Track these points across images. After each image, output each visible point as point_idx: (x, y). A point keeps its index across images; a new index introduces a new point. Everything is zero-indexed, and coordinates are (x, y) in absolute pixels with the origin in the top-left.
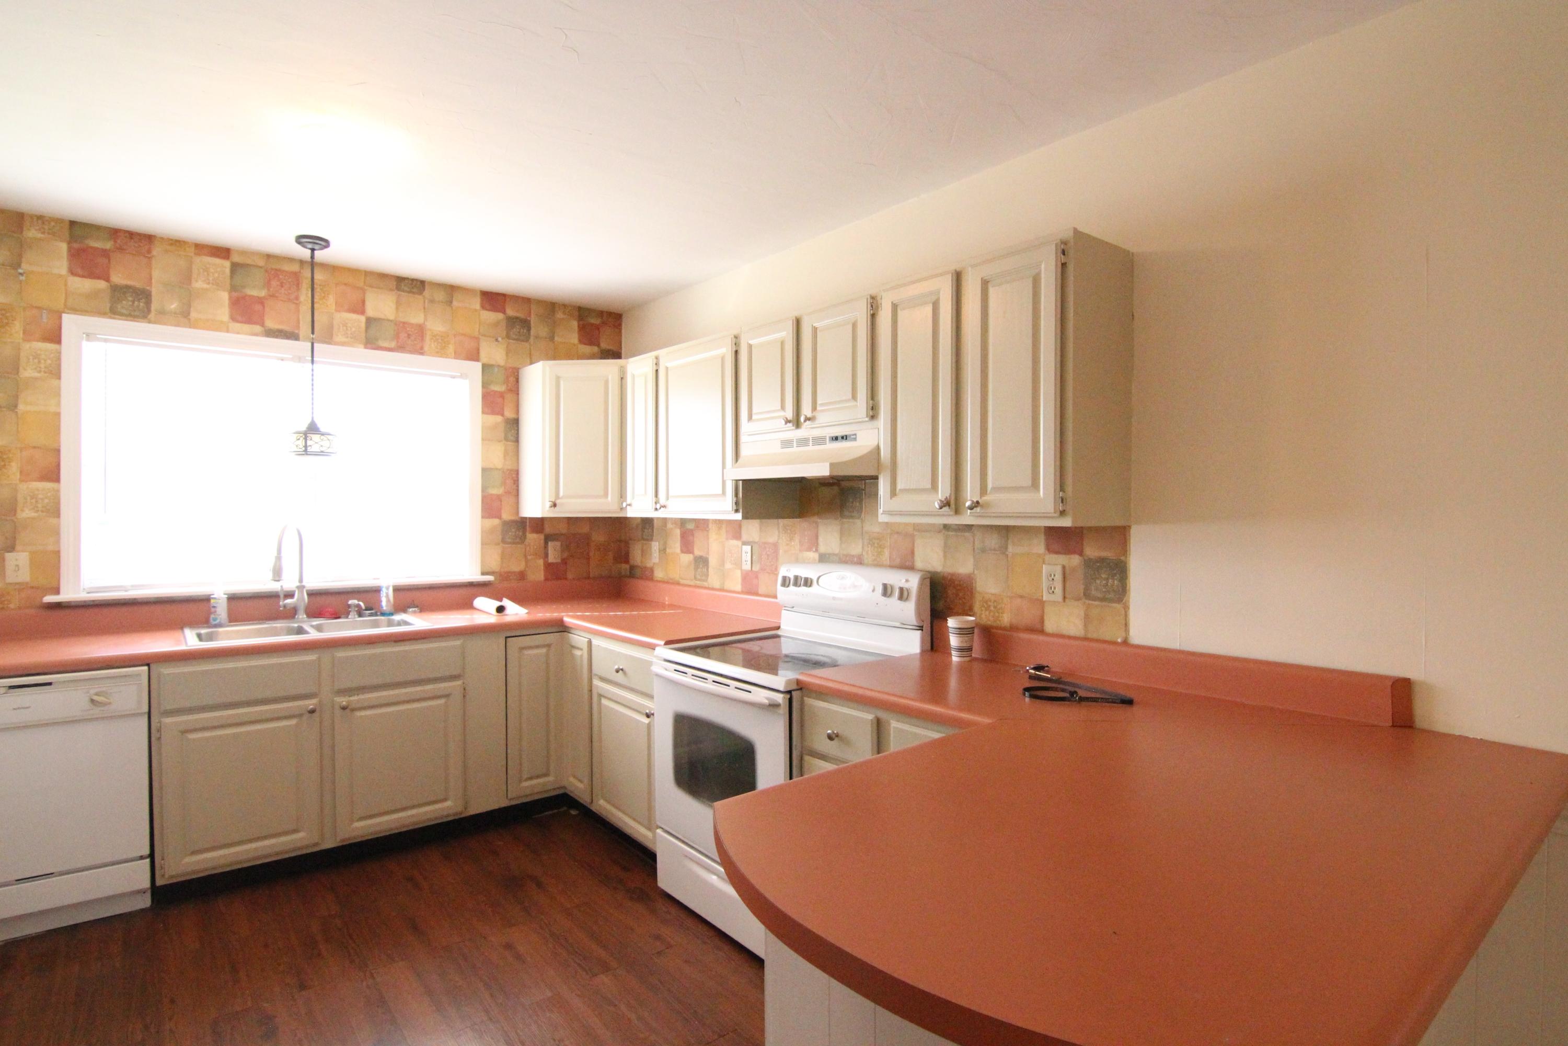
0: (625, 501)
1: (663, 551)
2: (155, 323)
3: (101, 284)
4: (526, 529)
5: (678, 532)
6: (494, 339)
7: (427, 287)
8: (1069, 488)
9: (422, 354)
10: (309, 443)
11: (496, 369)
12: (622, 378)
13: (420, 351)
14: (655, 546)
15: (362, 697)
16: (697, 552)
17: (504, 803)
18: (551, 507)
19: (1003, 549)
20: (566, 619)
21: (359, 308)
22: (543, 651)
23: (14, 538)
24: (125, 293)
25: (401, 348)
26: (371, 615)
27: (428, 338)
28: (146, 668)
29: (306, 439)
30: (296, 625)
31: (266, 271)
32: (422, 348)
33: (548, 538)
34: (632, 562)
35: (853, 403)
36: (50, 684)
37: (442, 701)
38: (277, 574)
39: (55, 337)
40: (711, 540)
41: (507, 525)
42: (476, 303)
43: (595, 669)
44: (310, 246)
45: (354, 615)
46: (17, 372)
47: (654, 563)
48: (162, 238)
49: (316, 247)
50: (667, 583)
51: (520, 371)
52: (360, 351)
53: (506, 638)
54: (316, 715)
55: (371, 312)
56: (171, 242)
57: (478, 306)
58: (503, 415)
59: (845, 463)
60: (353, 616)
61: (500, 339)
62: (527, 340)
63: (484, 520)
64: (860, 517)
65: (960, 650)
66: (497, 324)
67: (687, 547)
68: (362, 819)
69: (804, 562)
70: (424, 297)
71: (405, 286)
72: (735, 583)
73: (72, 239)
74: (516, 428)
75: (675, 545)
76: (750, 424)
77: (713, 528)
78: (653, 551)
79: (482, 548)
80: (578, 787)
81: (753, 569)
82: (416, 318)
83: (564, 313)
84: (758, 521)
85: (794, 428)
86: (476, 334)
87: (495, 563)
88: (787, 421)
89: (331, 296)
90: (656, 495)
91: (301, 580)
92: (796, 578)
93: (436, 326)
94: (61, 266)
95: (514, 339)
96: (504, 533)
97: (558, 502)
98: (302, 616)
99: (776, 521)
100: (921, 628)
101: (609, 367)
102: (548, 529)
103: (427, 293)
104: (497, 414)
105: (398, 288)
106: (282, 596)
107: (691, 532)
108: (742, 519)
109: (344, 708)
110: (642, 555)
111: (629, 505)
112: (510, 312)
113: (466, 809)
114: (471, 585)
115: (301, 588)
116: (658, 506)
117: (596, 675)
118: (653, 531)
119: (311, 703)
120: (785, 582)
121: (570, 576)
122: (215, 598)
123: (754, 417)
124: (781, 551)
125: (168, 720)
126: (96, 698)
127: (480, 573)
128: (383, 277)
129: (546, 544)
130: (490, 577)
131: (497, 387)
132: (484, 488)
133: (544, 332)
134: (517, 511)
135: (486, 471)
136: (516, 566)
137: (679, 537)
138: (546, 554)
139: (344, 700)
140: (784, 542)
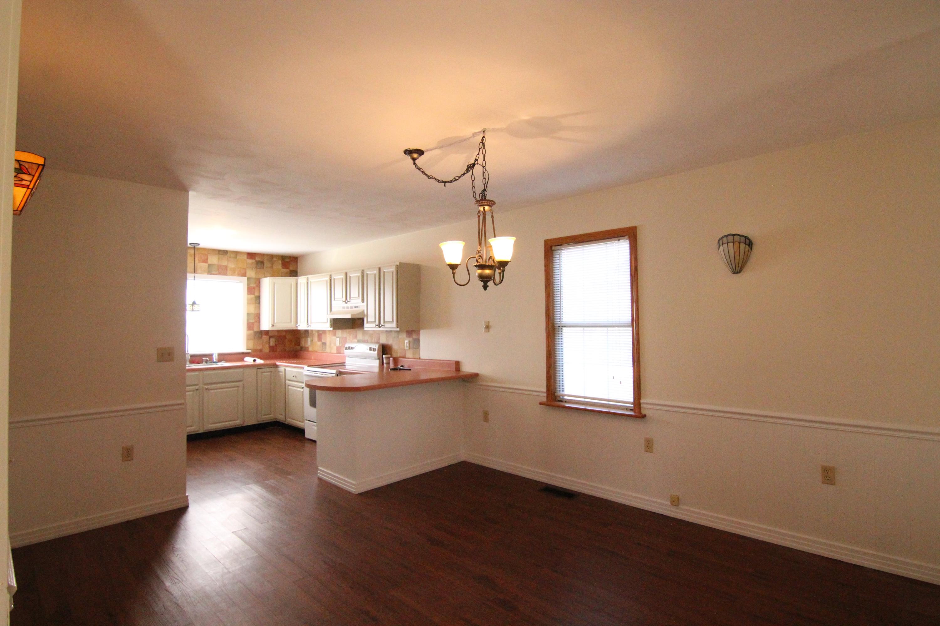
0: (297, 324)
1: (312, 341)
4: (263, 334)
5: (317, 334)
6: (251, 269)
7: (228, 252)
8: (399, 322)
10: (194, 307)
11: (252, 279)
12: (296, 285)
13: (225, 274)
14: (309, 339)
15: (212, 386)
16: (323, 341)
17: (257, 423)
18: (270, 326)
19: (398, 337)
20: (277, 363)
21: (206, 261)
22: (269, 373)
25: (220, 274)
26: (210, 362)
27: (228, 270)
33: (270, 337)
34: (301, 345)
35: (358, 298)
37: (237, 388)
40: (327, 337)
41: (256, 333)
42: (245, 257)
43: (287, 378)
44: (193, 245)
47: (309, 346)
50: (313, 352)
51: (261, 281)
52: (206, 275)
53: (257, 369)
54: (198, 391)
55: (210, 262)
58: (254, 295)
59: (355, 315)
60: (204, 363)
61: (253, 269)
62: (263, 268)
63: (247, 331)
64: (362, 329)
65: (386, 363)
66: (252, 263)
67: (320, 339)
68: (211, 424)
69: (354, 342)
71: (221, 253)
72: (334, 351)
74: (259, 299)
75: (316, 339)
76: (334, 301)
77: (326, 333)
78: (308, 341)
79: (247, 341)
80: (280, 417)
81: (340, 345)
82: (224, 263)
83: (276, 258)
84: (340, 330)
85: (345, 303)
86: (245, 267)
87: (251, 346)
88: (343, 302)
89: (196, 258)
90: (308, 322)
92: (349, 347)
93: (231, 265)
95: (259, 268)
96: (255, 335)
97: (274, 325)
98: (188, 363)
99: (346, 330)
100: (379, 359)
101: (292, 280)
102: (270, 334)
103: (228, 255)
104: (252, 295)
105: (219, 254)
107: (321, 334)
108: (335, 330)
109: (207, 389)
110: (305, 343)
111: (299, 326)
112: (258, 259)
113: (244, 423)
114: (243, 353)
115: (188, 354)
116: (309, 326)
117: (287, 379)
118: (308, 334)
119: (197, 387)
120: (346, 349)
121: (278, 350)
123: (335, 299)
124: (347, 339)
127: (246, 349)
128: (214, 250)
129: (269, 340)
130: (250, 351)
131: (253, 285)
132: (248, 320)
133: (269, 265)
134: (259, 328)
135: (248, 314)
136: (259, 347)
137: (317, 336)
138: (270, 343)
139: (206, 387)
140: (348, 336)
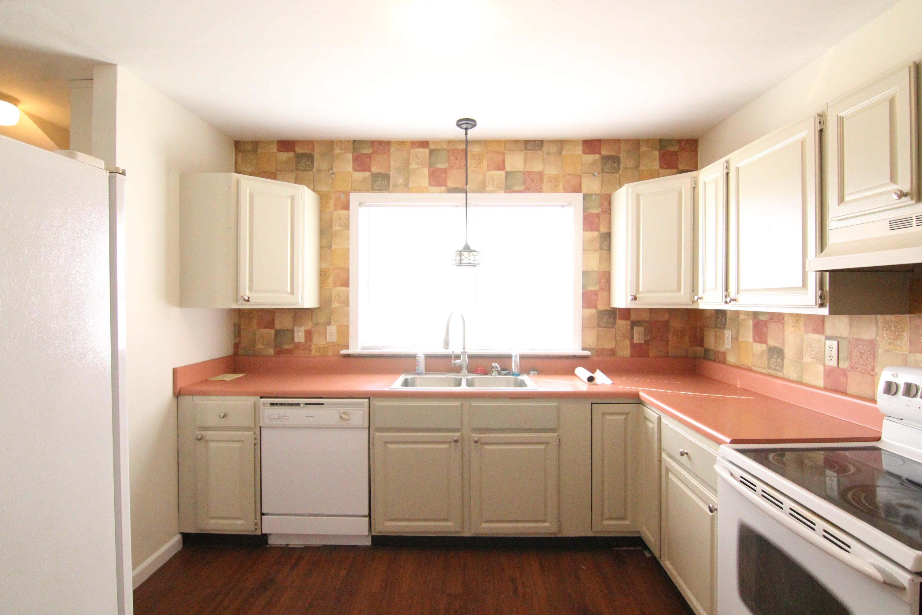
0: (697, 294)
1: (735, 339)
2: (392, 192)
3: (367, 174)
4: (616, 317)
5: (751, 322)
6: (592, 175)
7: (544, 144)
9: (541, 192)
10: (463, 258)
11: (594, 197)
12: (694, 188)
13: (540, 191)
14: (728, 334)
15: (487, 435)
16: (771, 343)
17: (590, 534)
18: (632, 300)
20: (641, 394)
21: (501, 166)
22: (622, 418)
23: (330, 318)
24: (377, 177)
25: (527, 190)
26: (505, 374)
27: (545, 181)
28: (367, 400)
29: (461, 256)
30: (459, 377)
31: (448, 151)
32: (541, 188)
33: (634, 324)
34: (706, 345)
36: (323, 404)
37: (542, 447)
38: (446, 344)
39: (346, 207)
40: (787, 332)
41: (602, 313)
42: (579, 150)
43: (664, 444)
44: (464, 126)
45: (496, 373)
46: (331, 228)
47: (727, 349)
48: (394, 142)
49: (469, 126)
50: (739, 367)
51: (612, 196)
52: (502, 195)
53: (592, 404)
54: (459, 444)
55: (508, 168)
56: (399, 143)
57: (580, 152)
58: (598, 231)
61: (596, 174)
62: (618, 172)
63: (584, 309)
66: (594, 163)
67: (760, 337)
68: (488, 521)
69: (920, 367)
70: (543, 152)
71: (530, 146)
72: (816, 378)
73: (354, 150)
74: (609, 240)
75: (748, 335)
76: (842, 206)
77: (790, 320)
78: (726, 338)
79: (583, 331)
80: (650, 539)
81: (840, 366)
82: (537, 167)
83: (648, 146)
84: (848, 316)
85: (913, 202)
86: (579, 173)
87: (592, 341)
88: (904, 195)
89: (484, 161)
90: (727, 290)
91: (464, 349)
92: (908, 386)
93: (551, 171)
94: (349, 167)
95: (607, 171)
96: (600, 318)
97: (638, 296)
98: (465, 371)
99: (873, 316)
101: (683, 179)
102: (633, 317)
103: (545, 148)
104: (595, 230)
105: (526, 149)
106: (453, 358)
107: (765, 323)
108: (830, 314)
109: (476, 442)
110: (715, 342)
111: (700, 298)
112: (605, 152)
113: (560, 531)
114: (575, 357)
115: (464, 353)
116: (728, 300)
117: (665, 449)
118: (726, 321)
119: (456, 435)
120: (891, 388)
121: (651, 354)
122: (418, 357)
123: (847, 199)
124: (880, 350)
125: (377, 434)
126: (343, 416)
127: (581, 349)
128: (516, 142)
129: (632, 329)
130: (587, 353)
131: (595, 211)
132: (584, 286)
133: (631, 163)
134: (609, 304)
135: (585, 273)
136: (608, 345)
137: (752, 328)
138: (632, 337)
139: (476, 436)
140: (885, 340)
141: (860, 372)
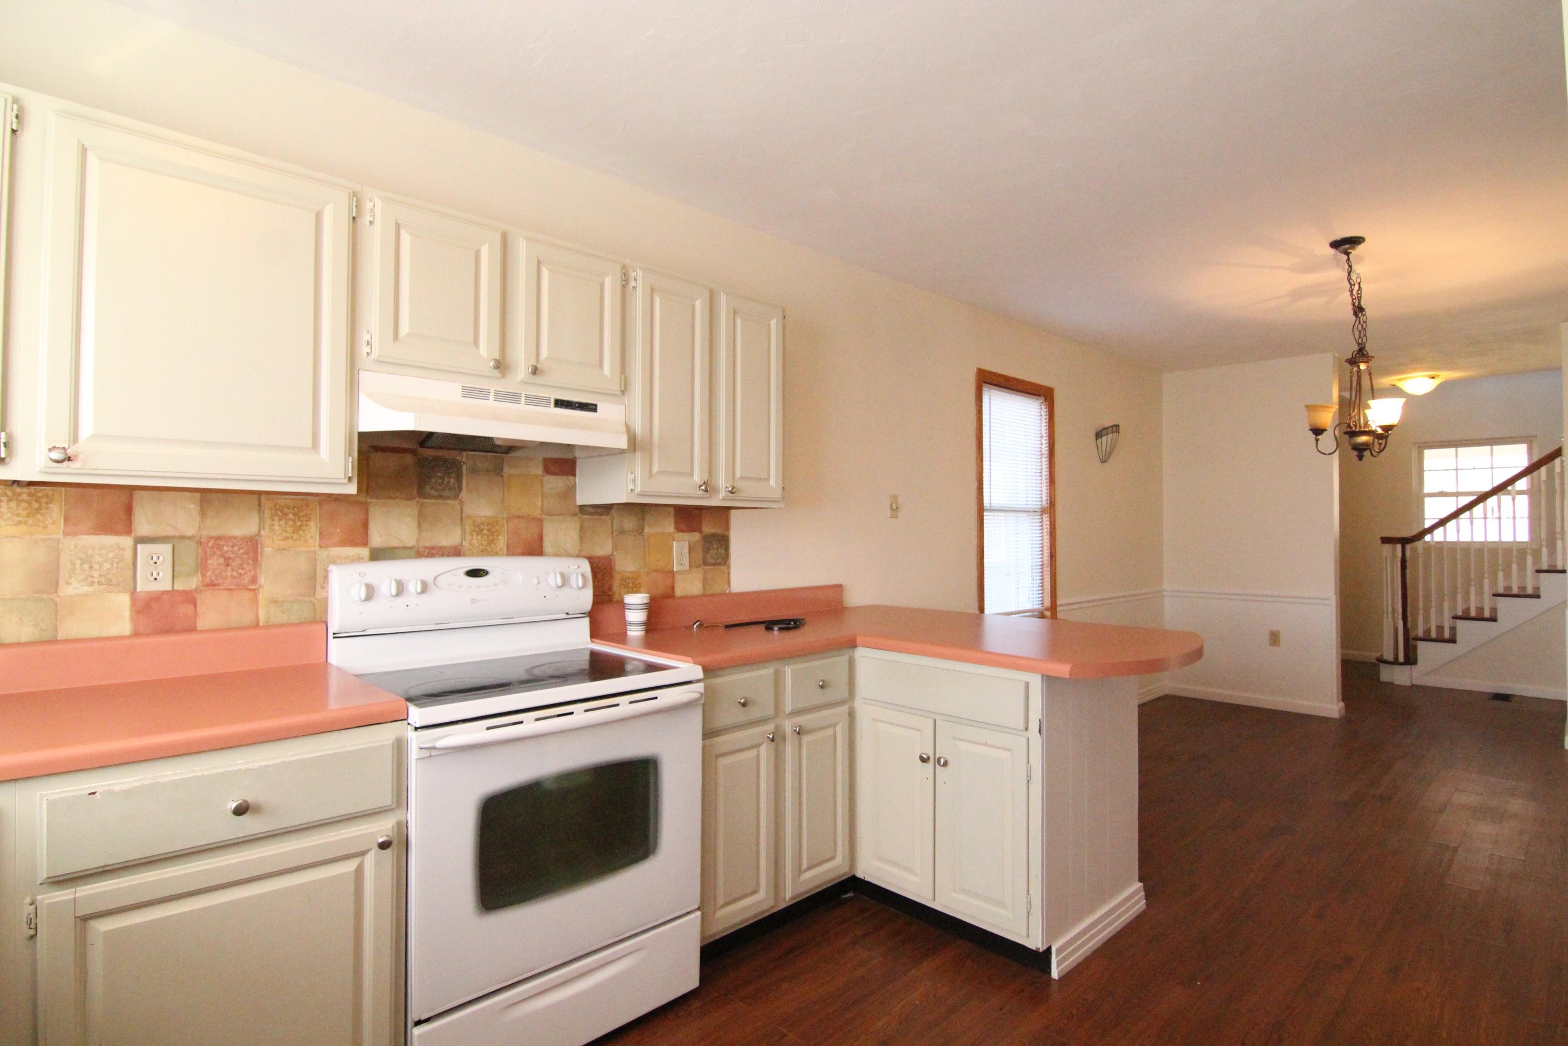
19: (640, 530)
64: (458, 496)
65: (642, 624)
100: (588, 615)
140: (277, 534)
141: (226, 589)
